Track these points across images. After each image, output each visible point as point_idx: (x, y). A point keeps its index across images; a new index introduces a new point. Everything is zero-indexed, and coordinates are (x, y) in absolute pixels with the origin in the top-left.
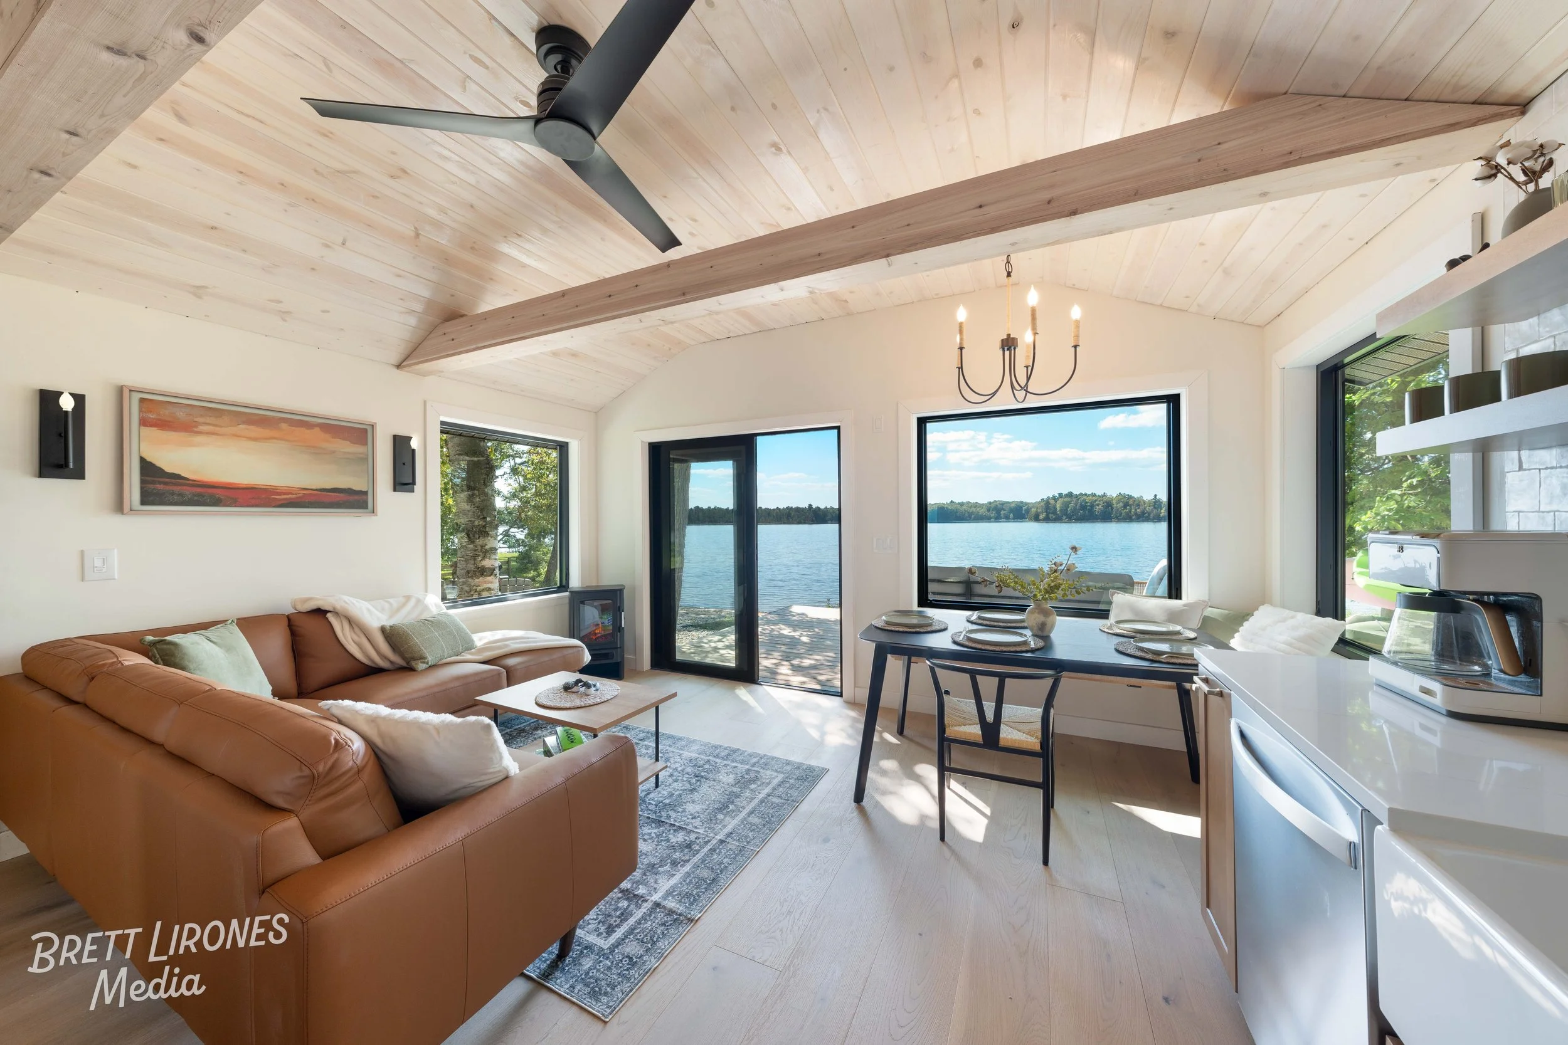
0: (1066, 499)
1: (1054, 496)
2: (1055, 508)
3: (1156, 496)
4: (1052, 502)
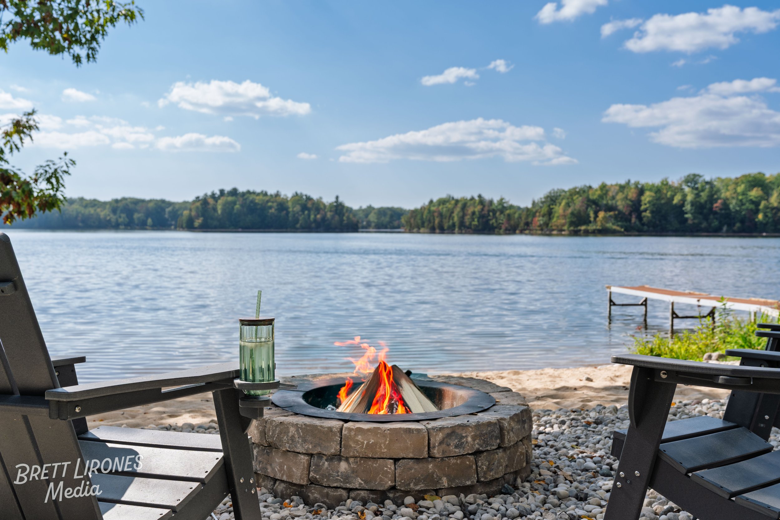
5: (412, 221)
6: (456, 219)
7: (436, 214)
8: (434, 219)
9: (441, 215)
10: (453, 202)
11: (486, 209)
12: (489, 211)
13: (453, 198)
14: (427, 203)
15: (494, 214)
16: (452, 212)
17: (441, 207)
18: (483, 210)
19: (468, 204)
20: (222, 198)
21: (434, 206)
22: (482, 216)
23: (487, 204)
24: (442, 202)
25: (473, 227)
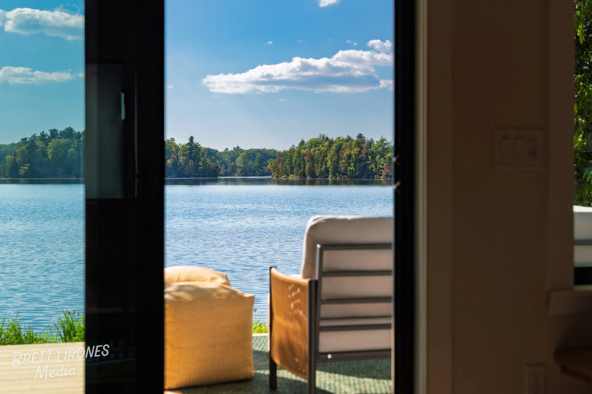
0: (63, 141)
1: (43, 135)
2: (45, 154)
3: (192, 139)
4: (39, 143)
5: (280, 165)
6: (329, 163)
7: (306, 158)
8: (305, 164)
9: (312, 158)
10: (327, 143)
11: (364, 151)
12: (367, 154)
13: (327, 139)
14: (297, 145)
15: (373, 158)
16: (326, 156)
17: (312, 150)
18: (360, 152)
19: (344, 146)
20: (53, 140)
21: (304, 148)
22: (359, 161)
23: (365, 146)
24: (315, 143)
25: (349, 173)
